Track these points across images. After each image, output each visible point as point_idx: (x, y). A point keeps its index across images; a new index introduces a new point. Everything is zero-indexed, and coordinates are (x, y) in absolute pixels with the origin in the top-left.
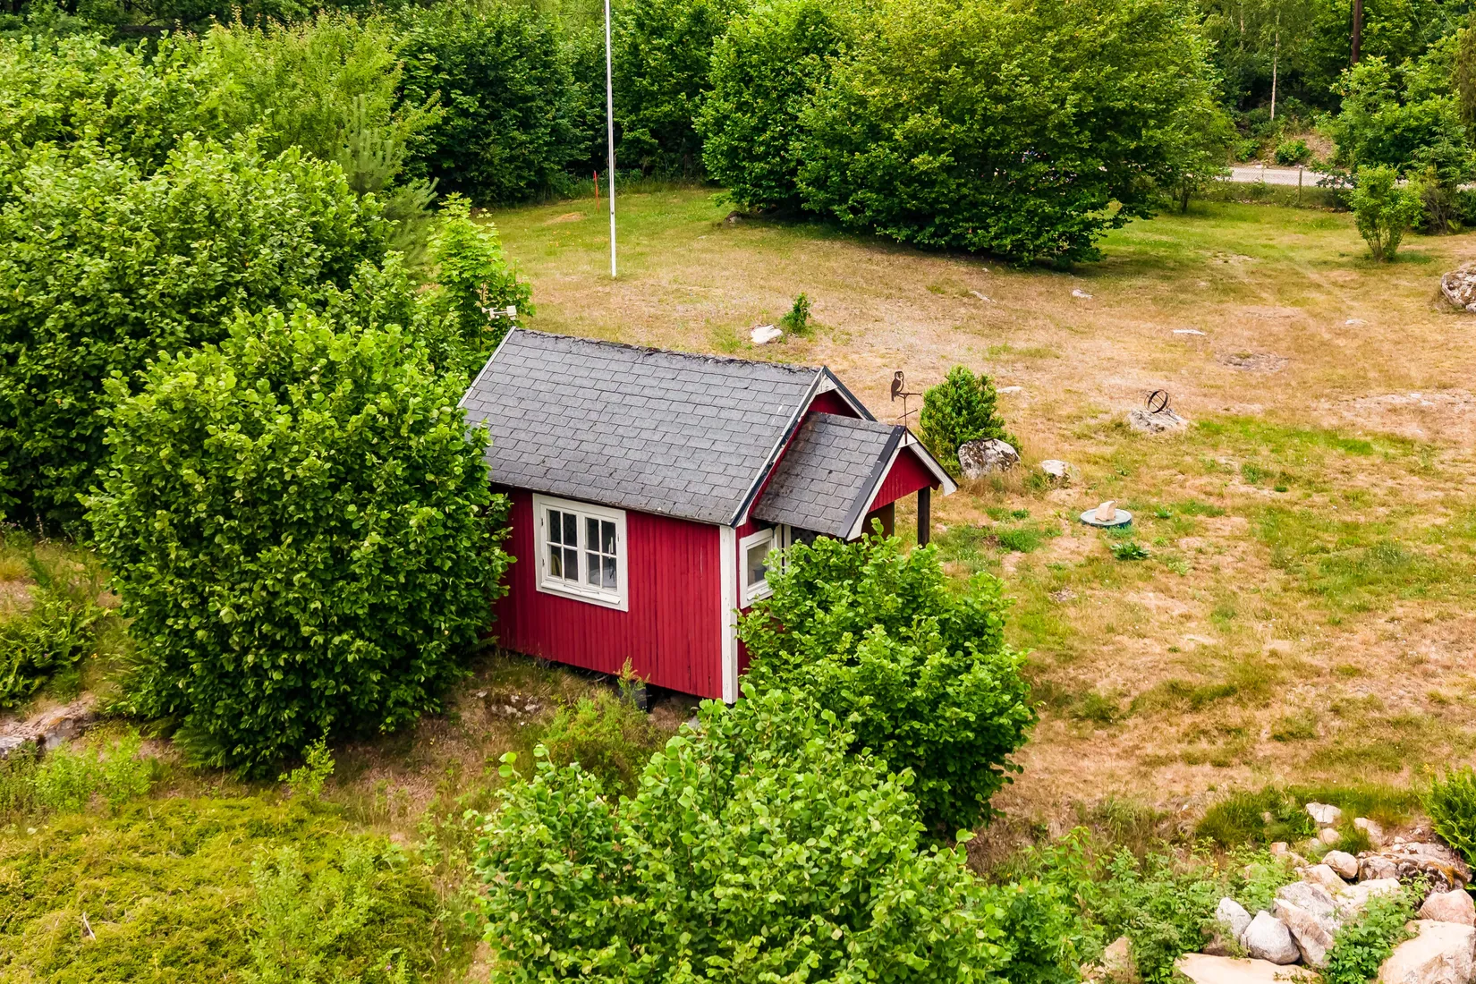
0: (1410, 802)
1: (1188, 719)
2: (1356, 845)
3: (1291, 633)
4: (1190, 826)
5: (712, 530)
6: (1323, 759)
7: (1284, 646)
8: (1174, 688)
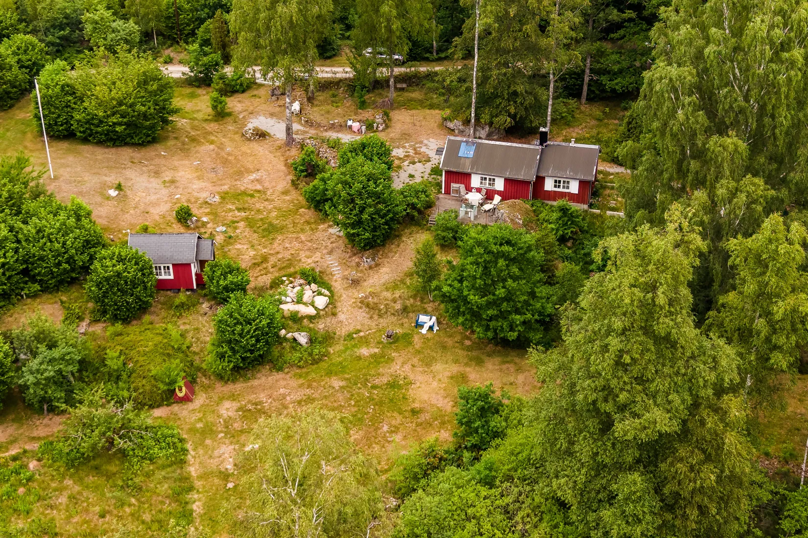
0: (296, 273)
1: (258, 269)
2: (291, 282)
3: (265, 247)
4: (268, 286)
5: (189, 265)
6: (280, 269)
7: (265, 250)
8: (254, 264)
